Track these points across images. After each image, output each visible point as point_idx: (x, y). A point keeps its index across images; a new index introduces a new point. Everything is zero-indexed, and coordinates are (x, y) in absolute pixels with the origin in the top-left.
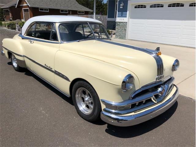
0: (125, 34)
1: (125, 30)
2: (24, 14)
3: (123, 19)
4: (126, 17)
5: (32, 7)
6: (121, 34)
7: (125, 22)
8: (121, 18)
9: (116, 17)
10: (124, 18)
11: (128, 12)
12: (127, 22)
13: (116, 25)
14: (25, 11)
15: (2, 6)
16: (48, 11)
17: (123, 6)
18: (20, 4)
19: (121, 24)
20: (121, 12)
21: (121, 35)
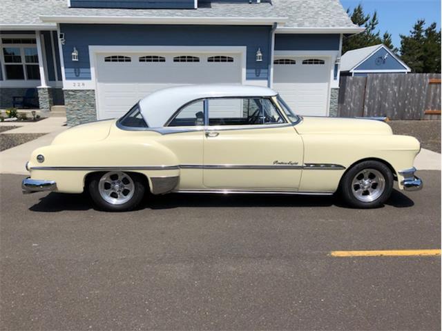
0: (95, 115)
1: (93, 106)
3: (83, 84)
4: (89, 78)
6: (84, 116)
7: (89, 91)
8: (77, 82)
9: (60, 79)
10: (85, 82)
11: (92, 70)
12: (94, 91)
13: (65, 96)
17: (79, 57)
19: (78, 94)
20: (73, 69)
21: (84, 118)
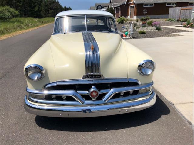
2: (131, 10)
5: (137, 4)
14: (132, 7)
15: (115, 5)
16: (153, 6)
18: (128, 2)
